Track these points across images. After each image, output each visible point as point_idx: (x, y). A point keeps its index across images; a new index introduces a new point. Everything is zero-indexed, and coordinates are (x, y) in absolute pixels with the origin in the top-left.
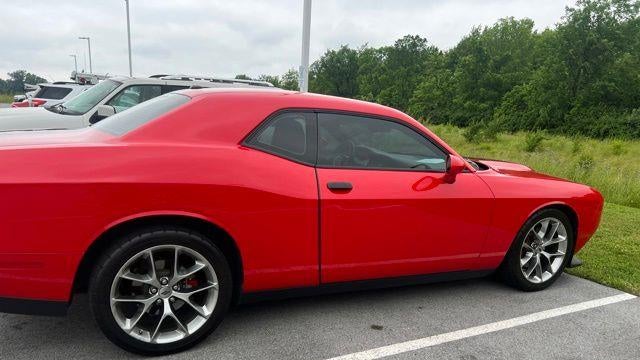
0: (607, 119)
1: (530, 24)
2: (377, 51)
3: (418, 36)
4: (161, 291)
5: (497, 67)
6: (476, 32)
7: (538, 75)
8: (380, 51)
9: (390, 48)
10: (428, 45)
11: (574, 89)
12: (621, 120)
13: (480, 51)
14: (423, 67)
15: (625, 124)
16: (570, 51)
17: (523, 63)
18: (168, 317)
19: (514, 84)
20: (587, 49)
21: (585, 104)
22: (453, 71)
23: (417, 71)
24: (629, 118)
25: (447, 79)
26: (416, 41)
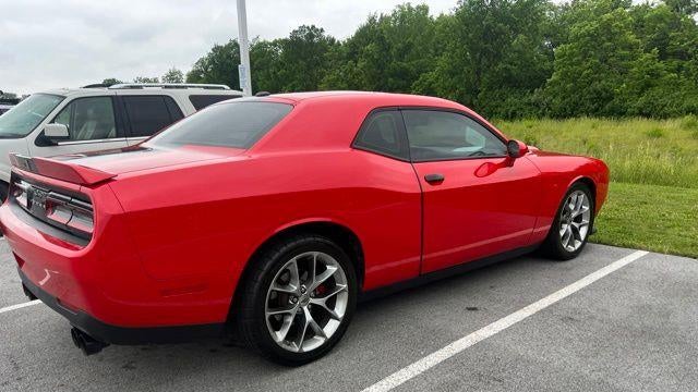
0: (512, 100)
1: (425, 9)
2: (271, 44)
3: (313, 27)
4: (301, 299)
5: (401, 56)
6: (372, 20)
7: (443, 61)
8: (275, 43)
9: (285, 40)
10: (325, 34)
11: (478, 73)
12: (525, 100)
13: (381, 39)
14: (323, 59)
15: (530, 104)
16: (470, 35)
17: (426, 50)
18: (310, 324)
19: (419, 72)
20: (485, 34)
21: (490, 88)
22: (356, 62)
23: (318, 64)
24: (533, 98)
25: (351, 71)
26: (313, 32)
